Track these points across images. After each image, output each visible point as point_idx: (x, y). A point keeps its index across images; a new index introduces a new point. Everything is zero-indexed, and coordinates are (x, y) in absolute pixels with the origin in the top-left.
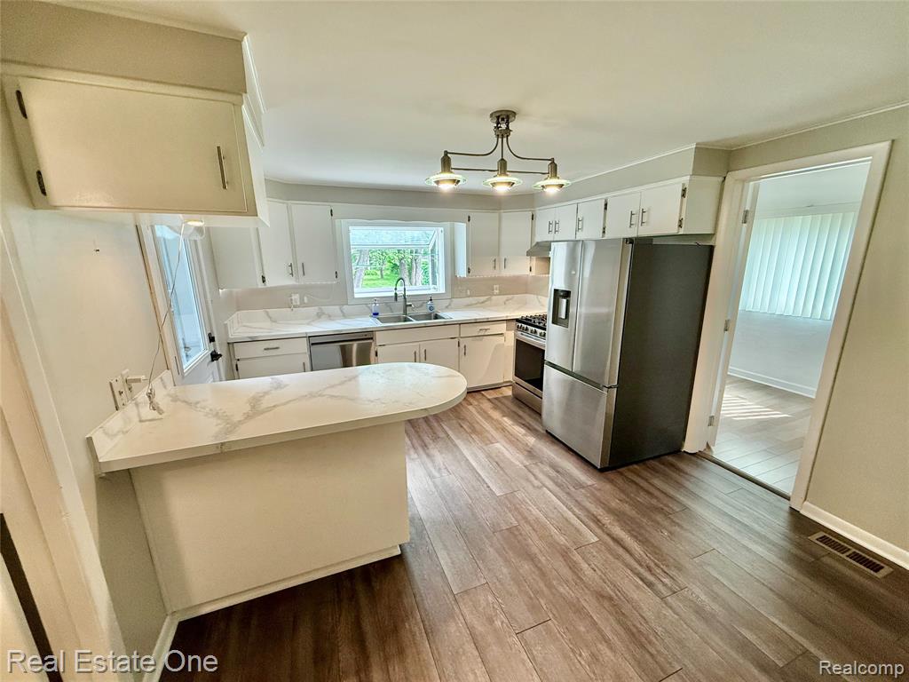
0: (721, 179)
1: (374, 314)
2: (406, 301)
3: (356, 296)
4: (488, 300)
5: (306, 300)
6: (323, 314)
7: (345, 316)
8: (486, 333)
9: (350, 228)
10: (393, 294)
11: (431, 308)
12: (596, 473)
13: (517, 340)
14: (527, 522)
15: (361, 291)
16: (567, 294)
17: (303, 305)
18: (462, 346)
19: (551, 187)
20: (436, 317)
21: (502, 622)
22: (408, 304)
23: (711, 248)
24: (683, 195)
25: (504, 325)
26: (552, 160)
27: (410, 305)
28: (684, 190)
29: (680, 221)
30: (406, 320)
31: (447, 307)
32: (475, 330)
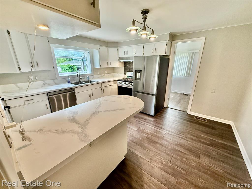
0: (171, 42)
1: (69, 82)
2: (80, 77)
3: (60, 76)
4: (104, 75)
5: (37, 78)
6: (46, 83)
7: (56, 84)
8: (109, 85)
9: (54, 48)
10: (76, 74)
11: (88, 79)
12: (153, 117)
13: (119, 86)
14: (149, 134)
15: (61, 73)
16: (140, 71)
17: (35, 80)
18: (102, 90)
19: (152, 38)
20: (91, 82)
21: (165, 162)
22: (80, 78)
23: (169, 59)
24: (166, 45)
25: (113, 82)
26: (153, 29)
27: (82, 78)
28: (166, 44)
29: (166, 52)
30: (81, 83)
31: (93, 78)
32: (105, 85)
